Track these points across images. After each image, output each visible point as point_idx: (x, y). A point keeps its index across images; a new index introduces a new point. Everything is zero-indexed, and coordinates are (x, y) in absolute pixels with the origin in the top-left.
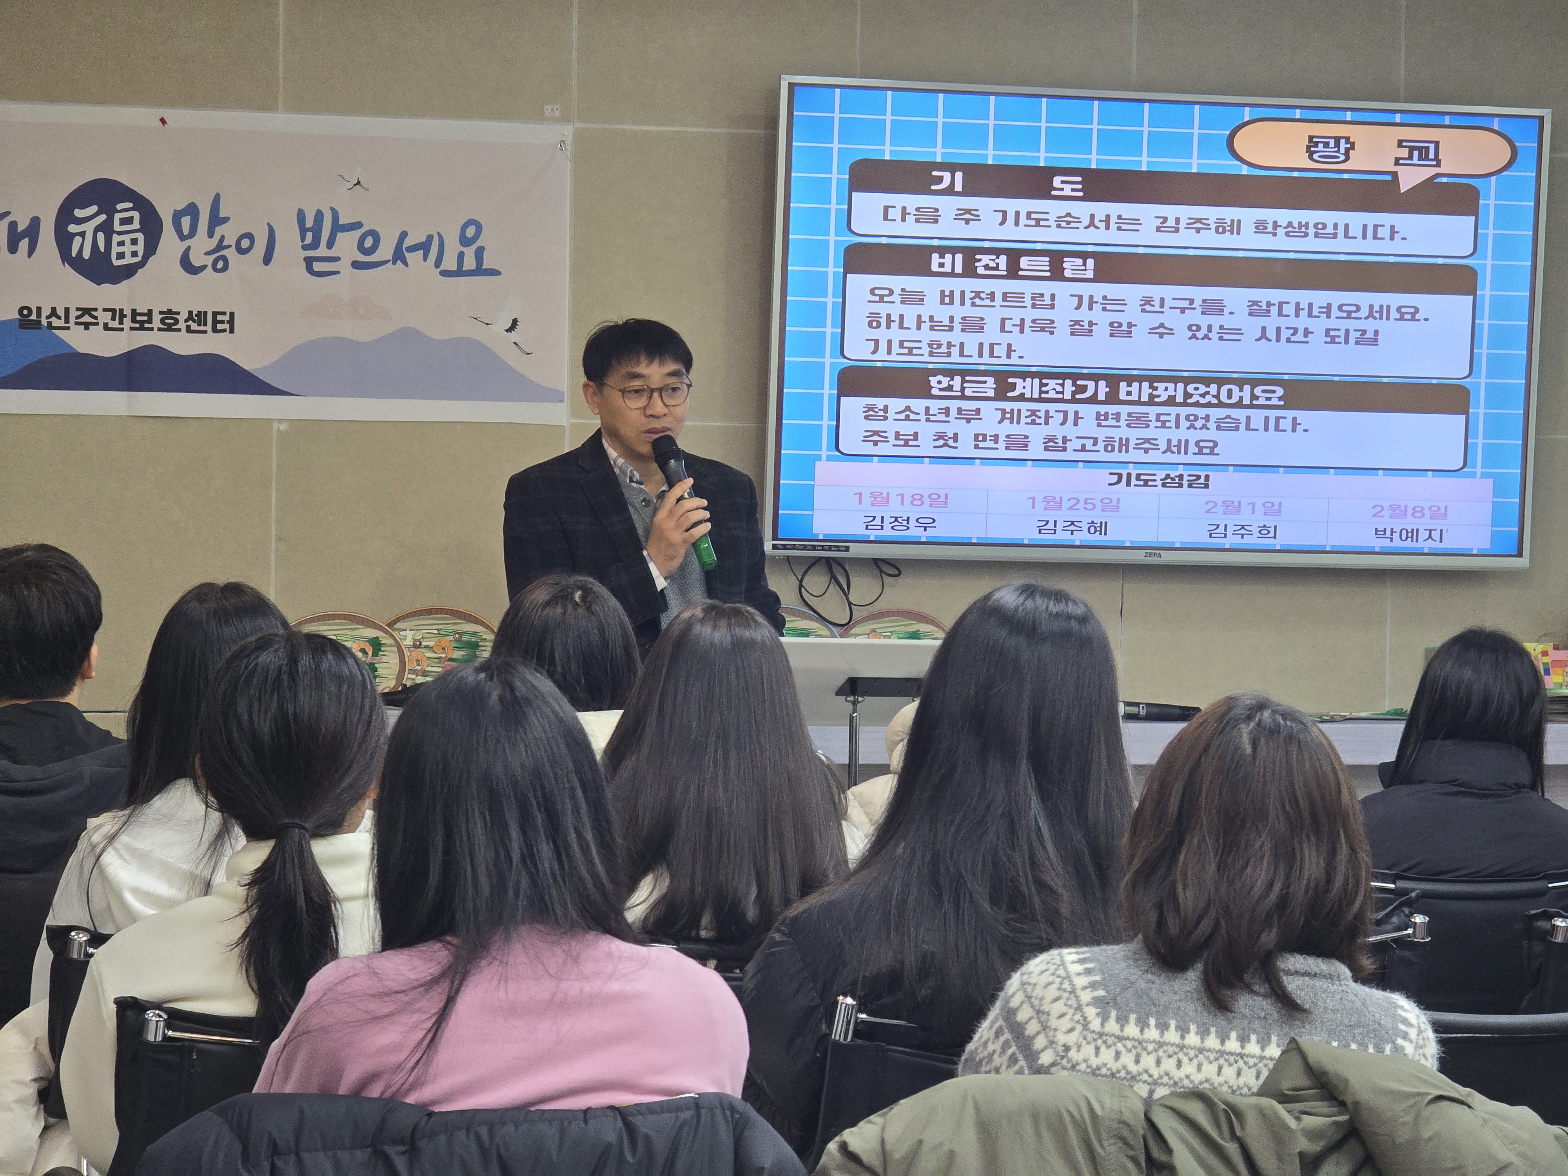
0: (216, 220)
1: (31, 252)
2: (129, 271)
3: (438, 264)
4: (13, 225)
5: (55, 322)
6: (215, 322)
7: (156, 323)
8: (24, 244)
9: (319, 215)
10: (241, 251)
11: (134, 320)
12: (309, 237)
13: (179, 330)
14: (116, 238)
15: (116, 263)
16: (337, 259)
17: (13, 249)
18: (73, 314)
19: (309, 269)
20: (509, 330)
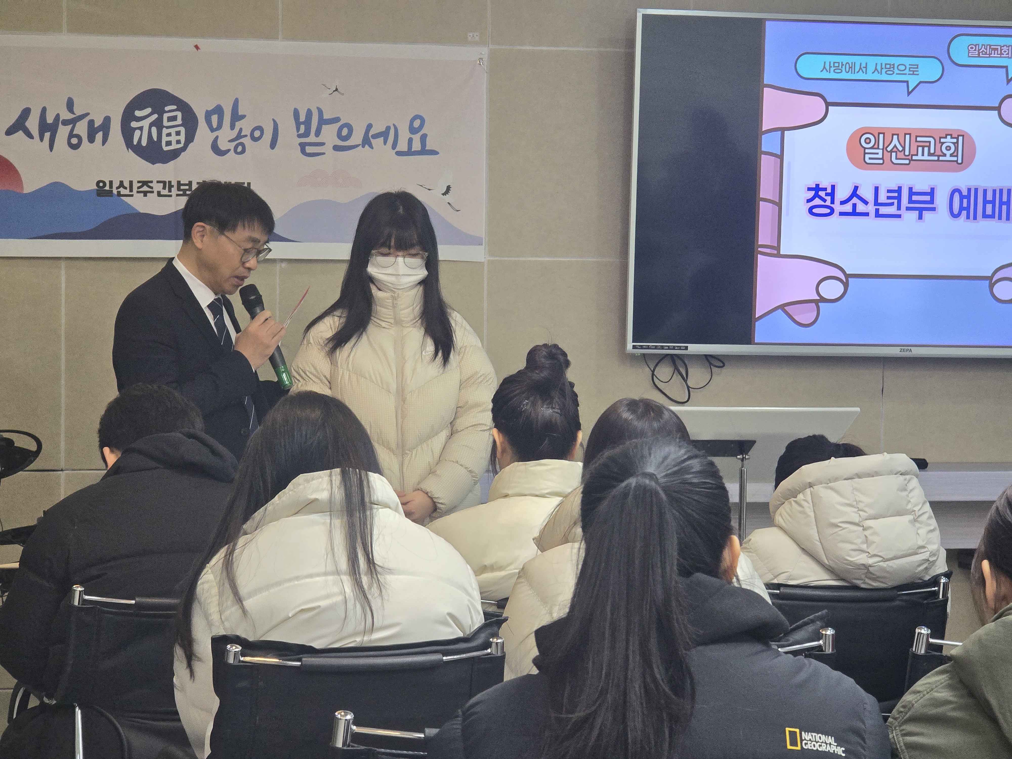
0: (236, 117)
1: (104, 141)
3: (394, 146)
4: (91, 122)
5: (123, 191)
8: (99, 136)
9: (309, 113)
10: (254, 139)
11: (179, 189)
12: (302, 128)
14: (165, 131)
16: (322, 144)
17: (91, 139)
18: (136, 185)
19: (303, 151)
20: (444, 194)
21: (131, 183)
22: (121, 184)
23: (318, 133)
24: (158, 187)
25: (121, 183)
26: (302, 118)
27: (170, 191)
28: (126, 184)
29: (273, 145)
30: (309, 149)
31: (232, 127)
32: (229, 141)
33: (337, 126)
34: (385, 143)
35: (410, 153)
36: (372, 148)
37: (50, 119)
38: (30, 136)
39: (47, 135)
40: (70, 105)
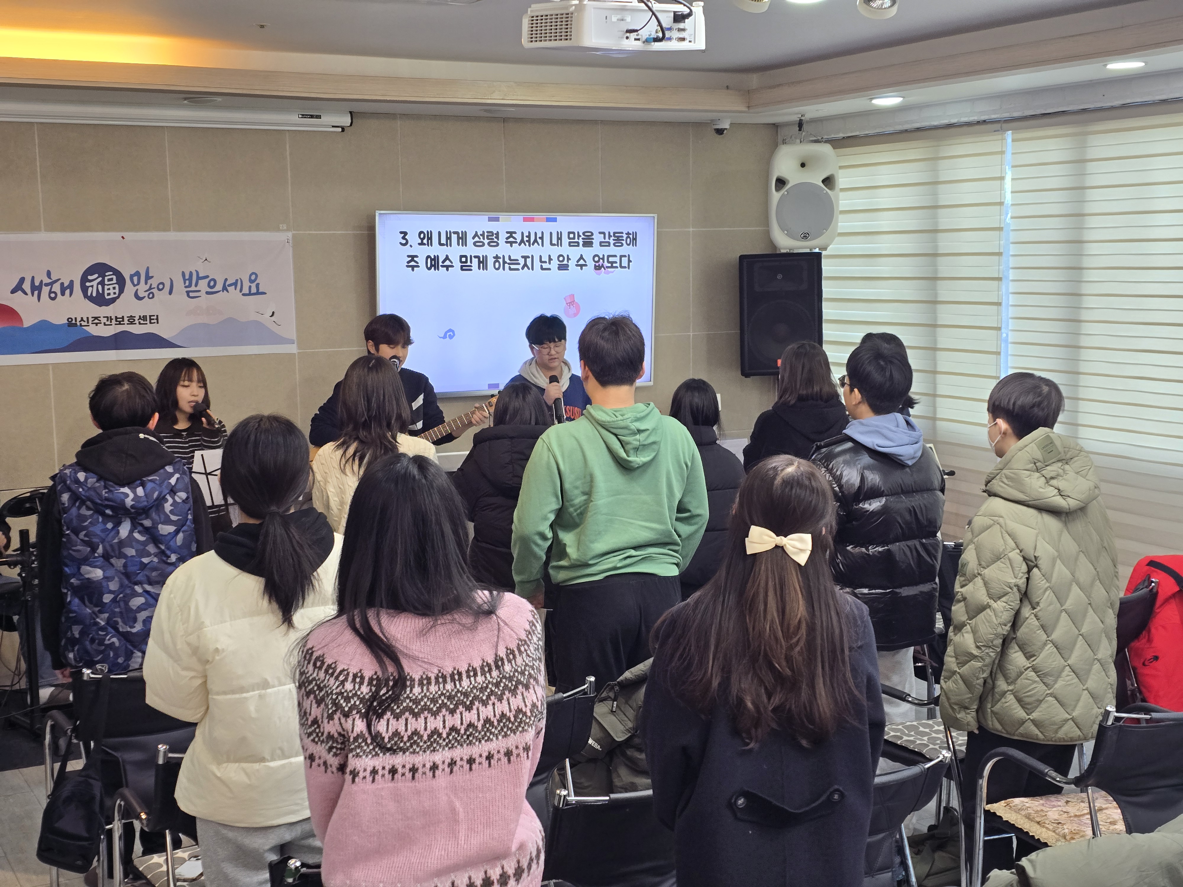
0: (148, 277)
1: (71, 294)
3: (241, 291)
4: (62, 284)
5: (83, 323)
6: (151, 319)
7: (126, 322)
8: (68, 292)
9: (191, 274)
10: (160, 290)
11: (117, 321)
12: (187, 282)
13: (135, 324)
14: (106, 287)
15: (107, 297)
16: (199, 291)
17: (63, 294)
18: (90, 320)
19: (188, 296)
20: (271, 316)
21: (88, 318)
22: (82, 320)
23: (196, 285)
24: (104, 320)
25: (82, 318)
26: (187, 277)
27: (111, 322)
28: (85, 319)
29: (170, 293)
30: (191, 294)
31: (146, 283)
32: (146, 291)
33: (207, 280)
34: (235, 289)
35: (250, 294)
36: (228, 292)
37: (37, 283)
38: (26, 294)
39: (36, 293)
40: (49, 274)
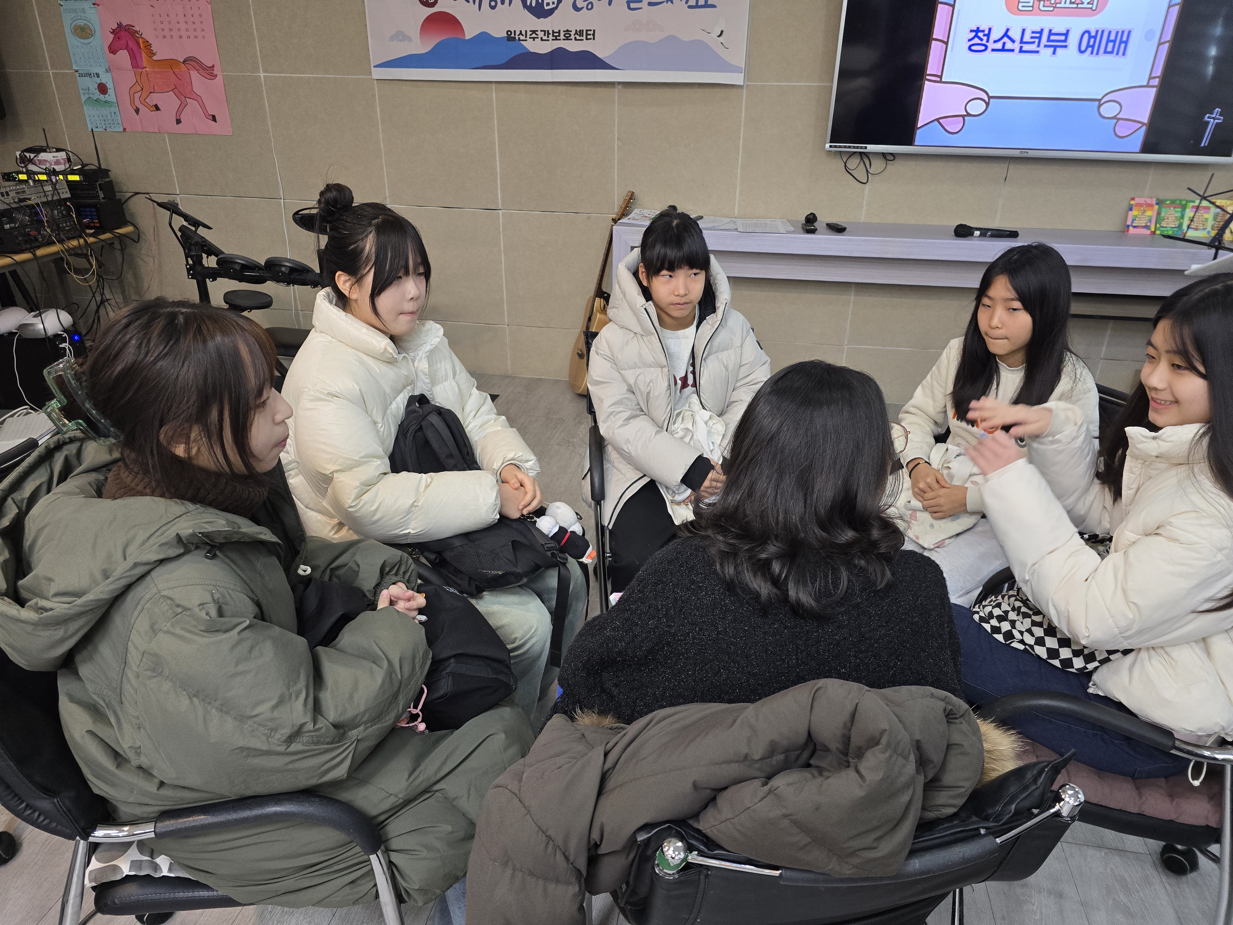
1: (510, 4)
2: (551, 12)
3: (687, 2)
5: (522, 38)
6: (587, 34)
7: (562, 37)
11: (553, 36)
13: (571, 39)
15: (546, 8)
16: (641, 1)
17: (503, 2)
18: (529, 33)
19: (629, 8)
20: (719, 36)
21: (526, 31)
22: (521, 33)
24: (541, 34)
25: (521, 31)
27: (548, 37)
28: (524, 33)
30: (632, 6)
35: (697, 6)
36: (673, 3)
38: (467, 1)
